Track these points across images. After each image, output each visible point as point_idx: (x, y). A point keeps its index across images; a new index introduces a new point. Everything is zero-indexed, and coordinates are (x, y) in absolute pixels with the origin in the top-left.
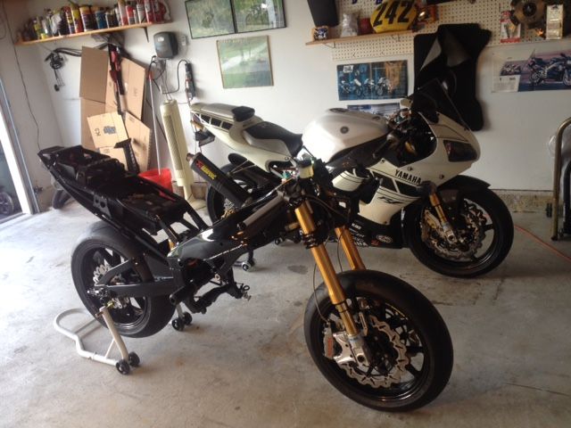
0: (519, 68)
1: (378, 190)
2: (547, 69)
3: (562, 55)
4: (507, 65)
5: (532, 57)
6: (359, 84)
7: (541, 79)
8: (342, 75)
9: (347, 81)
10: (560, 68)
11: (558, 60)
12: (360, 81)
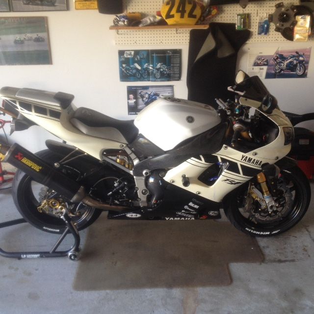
0: (267, 61)
1: (223, 173)
2: (286, 63)
3: (297, 53)
4: (259, 58)
5: (277, 53)
6: (139, 68)
7: (282, 70)
8: (123, 59)
9: (128, 64)
10: (295, 62)
11: (294, 56)
12: (140, 65)
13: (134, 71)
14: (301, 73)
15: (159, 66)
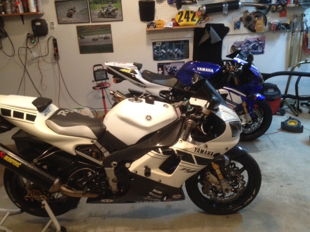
0: (240, 45)
1: (180, 164)
2: (251, 45)
4: (235, 43)
5: (246, 40)
7: (249, 50)
8: (155, 47)
9: (158, 50)
10: (257, 45)
11: (256, 41)
12: (165, 50)
13: (162, 54)
14: (260, 51)
15: (176, 50)
